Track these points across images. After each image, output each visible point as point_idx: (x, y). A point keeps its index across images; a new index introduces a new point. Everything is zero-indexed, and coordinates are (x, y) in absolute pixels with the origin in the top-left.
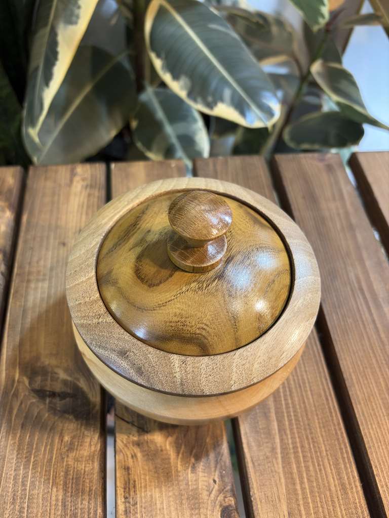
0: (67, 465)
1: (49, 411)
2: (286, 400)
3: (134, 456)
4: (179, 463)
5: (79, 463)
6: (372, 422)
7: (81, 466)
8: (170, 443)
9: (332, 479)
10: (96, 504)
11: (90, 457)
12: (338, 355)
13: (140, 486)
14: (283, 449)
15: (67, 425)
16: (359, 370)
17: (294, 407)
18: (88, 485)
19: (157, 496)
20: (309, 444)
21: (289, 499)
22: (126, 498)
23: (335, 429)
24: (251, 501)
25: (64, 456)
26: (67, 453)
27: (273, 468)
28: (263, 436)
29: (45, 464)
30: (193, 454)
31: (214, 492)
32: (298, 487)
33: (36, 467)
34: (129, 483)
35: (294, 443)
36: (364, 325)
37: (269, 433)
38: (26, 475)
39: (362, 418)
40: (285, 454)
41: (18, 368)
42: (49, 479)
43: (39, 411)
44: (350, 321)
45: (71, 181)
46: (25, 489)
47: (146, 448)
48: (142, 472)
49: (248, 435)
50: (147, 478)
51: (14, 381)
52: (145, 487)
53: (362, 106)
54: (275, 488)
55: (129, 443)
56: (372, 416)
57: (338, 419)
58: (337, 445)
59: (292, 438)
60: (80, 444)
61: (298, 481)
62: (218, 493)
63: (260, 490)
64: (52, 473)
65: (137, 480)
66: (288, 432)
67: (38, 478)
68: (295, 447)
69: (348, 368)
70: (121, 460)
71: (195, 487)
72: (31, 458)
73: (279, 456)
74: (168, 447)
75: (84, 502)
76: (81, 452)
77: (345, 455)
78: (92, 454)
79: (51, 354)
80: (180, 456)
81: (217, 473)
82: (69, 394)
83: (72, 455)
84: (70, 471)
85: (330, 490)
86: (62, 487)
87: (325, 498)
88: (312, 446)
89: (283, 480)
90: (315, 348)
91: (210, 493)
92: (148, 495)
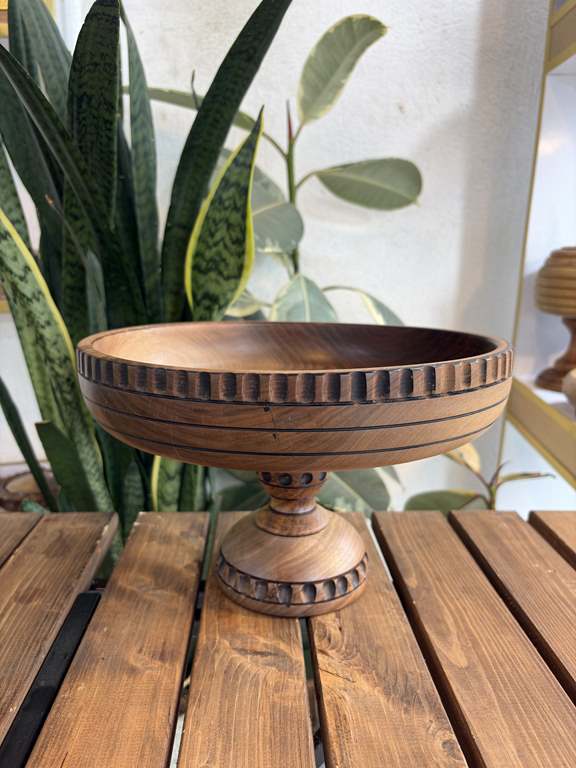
0: (274, 702)
1: (252, 663)
2: (496, 668)
4: (391, 706)
5: (285, 701)
7: (288, 703)
8: (379, 691)
13: (351, 719)
14: (501, 704)
17: (507, 675)
18: (296, 717)
19: (371, 727)
20: (529, 701)
21: (515, 740)
22: (337, 726)
25: (269, 695)
26: (272, 693)
27: (492, 717)
28: (477, 693)
29: (251, 698)
30: (404, 701)
31: (431, 729)
32: (524, 731)
33: (241, 701)
34: (340, 716)
35: (512, 700)
37: (483, 692)
38: (231, 706)
40: (504, 707)
41: (217, 633)
43: (242, 663)
46: (232, 716)
47: (354, 693)
48: (352, 709)
50: (358, 714)
51: (214, 643)
52: (357, 720)
54: (498, 731)
55: (335, 688)
59: (509, 696)
60: (284, 687)
61: (522, 728)
62: (436, 729)
63: (481, 731)
65: (347, 714)
66: (504, 691)
68: (514, 703)
70: (329, 700)
71: (410, 724)
72: (235, 695)
73: (498, 708)
74: (376, 693)
75: (293, 729)
76: (287, 693)
80: (390, 701)
81: (433, 715)
82: (271, 654)
83: (277, 695)
84: (277, 706)
85: (560, 735)
87: (556, 742)
88: (533, 703)
89: (505, 725)
91: (428, 728)
92: (361, 726)
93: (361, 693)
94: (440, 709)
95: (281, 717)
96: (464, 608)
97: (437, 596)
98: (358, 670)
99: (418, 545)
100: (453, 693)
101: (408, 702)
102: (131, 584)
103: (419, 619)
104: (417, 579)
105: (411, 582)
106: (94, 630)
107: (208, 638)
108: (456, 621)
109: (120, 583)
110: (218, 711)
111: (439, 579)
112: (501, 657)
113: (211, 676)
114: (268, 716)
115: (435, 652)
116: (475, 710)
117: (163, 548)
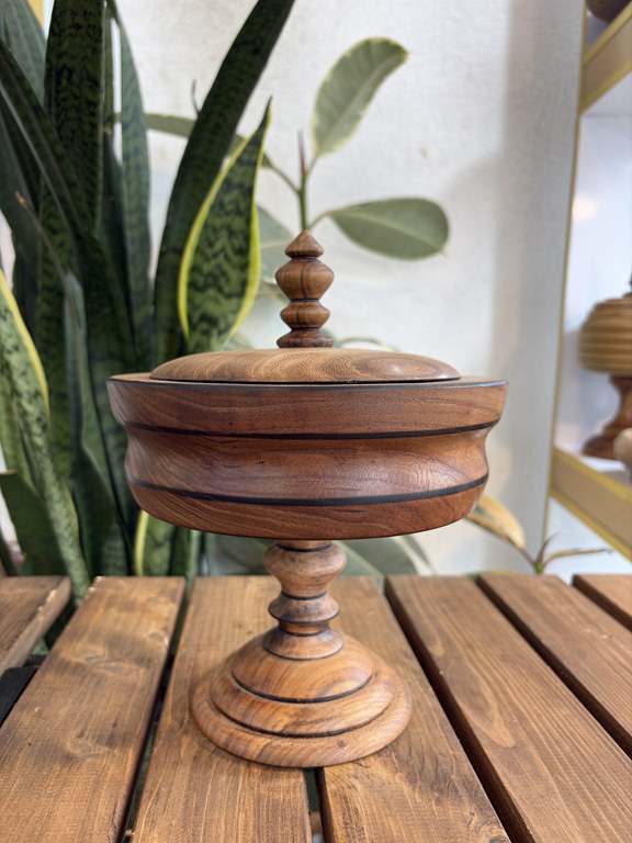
93: (377, 781)
94: (483, 798)
95: (270, 815)
96: (504, 678)
97: (470, 666)
99: (443, 610)
100: (498, 778)
101: (441, 791)
102: (77, 656)
103: (449, 692)
104: (444, 646)
105: (437, 650)
106: (23, 709)
107: (174, 718)
108: (496, 694)
109: (63, 655)
110: (181, 806)
111: (470, 646)
113: (176, 764)
114: (250, 813)
115: (471, 730)
117: (124, 615)
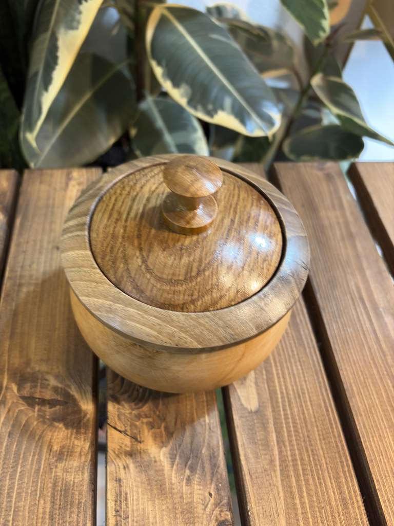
1: (38, 419)
2: (284, 410)
3: (126, 467)
4: (174, 474)
5: (68, 474)
6: (373, 434)
7: (70, 478)
8: (164, 454)
9: (332, 494)
10: (85, 517)
11: (79, 468)
12: (339, 365)
13: (131, 499)
14: (282, 461)
15: (56, 434)
16: (360, 381)
17: (293, 418)
18: (77, 497)
19: (150, 509)
20: (309, 456)
21: (288, 514)
22: (117, 511)
23: (336, 441)
24: (249, 516)
25: (52, 467)
26: (55, 464)
27: (271, 482)
28: (261, 448)
29: (32, 474)
30: (188, 466)
31: (209, 506)
32: (298, 501)
33: (22, 478)
34: (121, 495)
35: (293, 455)
36: (364, 334)
37: (267, 445)
38: (12, 486)
39: (363, 430)
40: (284, 467)
41: (6, 373)
42: (36, 490)
43: (28, 419)
44: (350, 330)
45: (67, 185)
46: (11, 501)
47: (139, 459)
48: (134, 484)
49: (246, 447)
50: (140, 490)
51: (2, 387)
52: (138, 500)
53: (362, 119)
54: (273, 503)
55: (121, 453)
56: (373, 428)
57: (338, 432)
58: (338, 458)
59: (291, 450)
60: (69, 453)
61: (297, 496)
62: (214, 506)
63: (257, 505)
64: (39, 485)
65: (129, 492)
66: (287, 444)
67: (24, 489)
68: (294, 460)
69: (349, 378)
70: (113, 471)
71: (189, 500)
72: (17, 468)
73: (278, 468)
74: (162, 458)
75: (73, 516)
76: (71, 463)
77: (346, 469)
78: (82, 465)
79: (42, 360)
81: (213, 486)
82: (59, 402)
83: (61, 465)
84: (59, 482)
85: (330, 504)
86: (50, 499)
87: (325, 513)
88: (311, 459)
89: (282, 494)
90: (315, 358)
91: (206, 507)
92: (140, 508)
98: (147, 423)
112: (291, 392)
116: (255, 473)
